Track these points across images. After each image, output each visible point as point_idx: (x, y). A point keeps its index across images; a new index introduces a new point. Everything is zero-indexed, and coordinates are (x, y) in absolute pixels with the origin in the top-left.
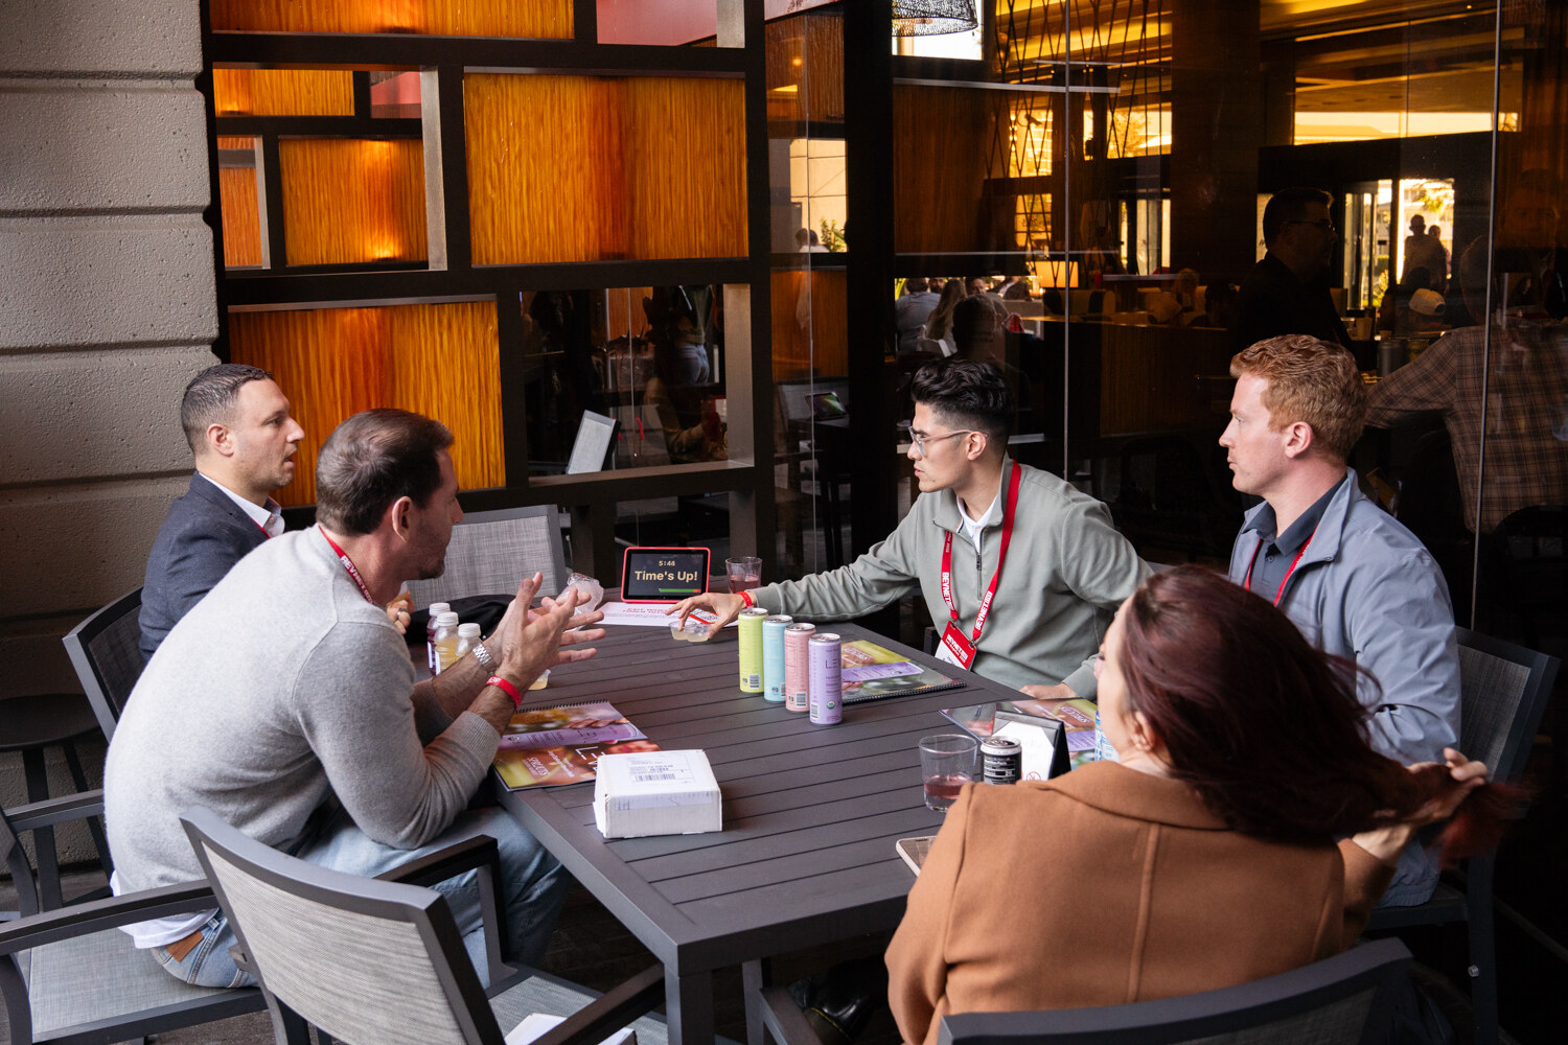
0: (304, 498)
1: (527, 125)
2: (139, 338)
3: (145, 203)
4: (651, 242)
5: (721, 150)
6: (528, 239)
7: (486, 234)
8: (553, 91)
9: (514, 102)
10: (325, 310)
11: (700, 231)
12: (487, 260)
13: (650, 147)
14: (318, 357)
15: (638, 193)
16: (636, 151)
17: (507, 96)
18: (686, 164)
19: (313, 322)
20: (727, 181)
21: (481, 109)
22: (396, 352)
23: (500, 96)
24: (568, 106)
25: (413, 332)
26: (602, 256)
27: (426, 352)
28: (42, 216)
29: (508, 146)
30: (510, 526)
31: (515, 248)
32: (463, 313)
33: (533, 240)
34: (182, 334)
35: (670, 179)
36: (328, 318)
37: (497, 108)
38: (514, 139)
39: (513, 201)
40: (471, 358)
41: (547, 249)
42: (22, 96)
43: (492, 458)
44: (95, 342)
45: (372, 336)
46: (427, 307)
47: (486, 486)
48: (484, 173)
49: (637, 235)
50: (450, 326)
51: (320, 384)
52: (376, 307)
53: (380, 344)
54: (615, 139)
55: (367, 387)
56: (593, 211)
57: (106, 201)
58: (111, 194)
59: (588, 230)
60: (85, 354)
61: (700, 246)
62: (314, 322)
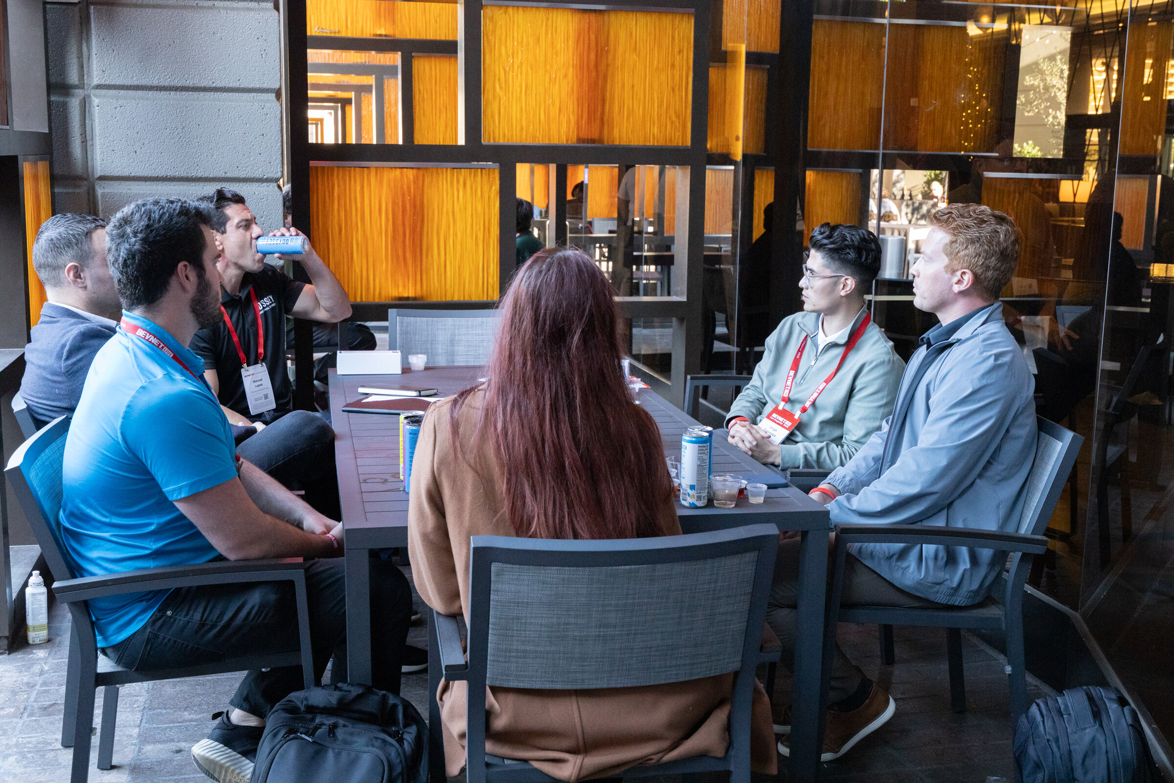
0: (355, 298)
1: (528, 42)
2: (229, 175)
3: (236, 85)
4: (616, 133)
5: (673, 66)
6: (524, 126)
7: (494, 121)
8: (548, 19)
9: (518, 27)
10: (377, 168)
11: (654, 125)
12: (494, 139)
13: (619, 63)
14: (370, 200)
15: (608, 96)
16: (608, 65)
17: (514, 22)
18: (646, 76)
19: (368, 176)
20: (677, 89)
21: (494, 31)
22: (425, 201)
23: (508, 22)
24: (559, 30)
25: (438, 188)
26: (579, 140)
27: (447, 202)
28: (169, 90)
29: (513, 58)
30: (483, 322)
31: (514, 132)
32: (475, 176)
33: (528, 127)
34: (258, 174)
35: (633, 86)
36: (378, 174)
37: (506, 31)
38: (518, 53)
39: (515, 98)
40: (479, 208)
41: (538, 133)
42: (159, 10)
43: (490, 280)
44: (200, 176)
45: (409, 187)
46: (449, 170)
47: (485, 299)
48: (495, 77)
49: (606, 126)
50: (465, 184)
51: (371, 219)
52: (413, 168)
53: (414, 193)
54: (593, 56)
55: (404, 225)
56: (573, 108)
57: (210, 82)
58: (214, 77)
59: (569, 121)
60: (193, 184)
61: (654, 135)
62: (369, 174)
